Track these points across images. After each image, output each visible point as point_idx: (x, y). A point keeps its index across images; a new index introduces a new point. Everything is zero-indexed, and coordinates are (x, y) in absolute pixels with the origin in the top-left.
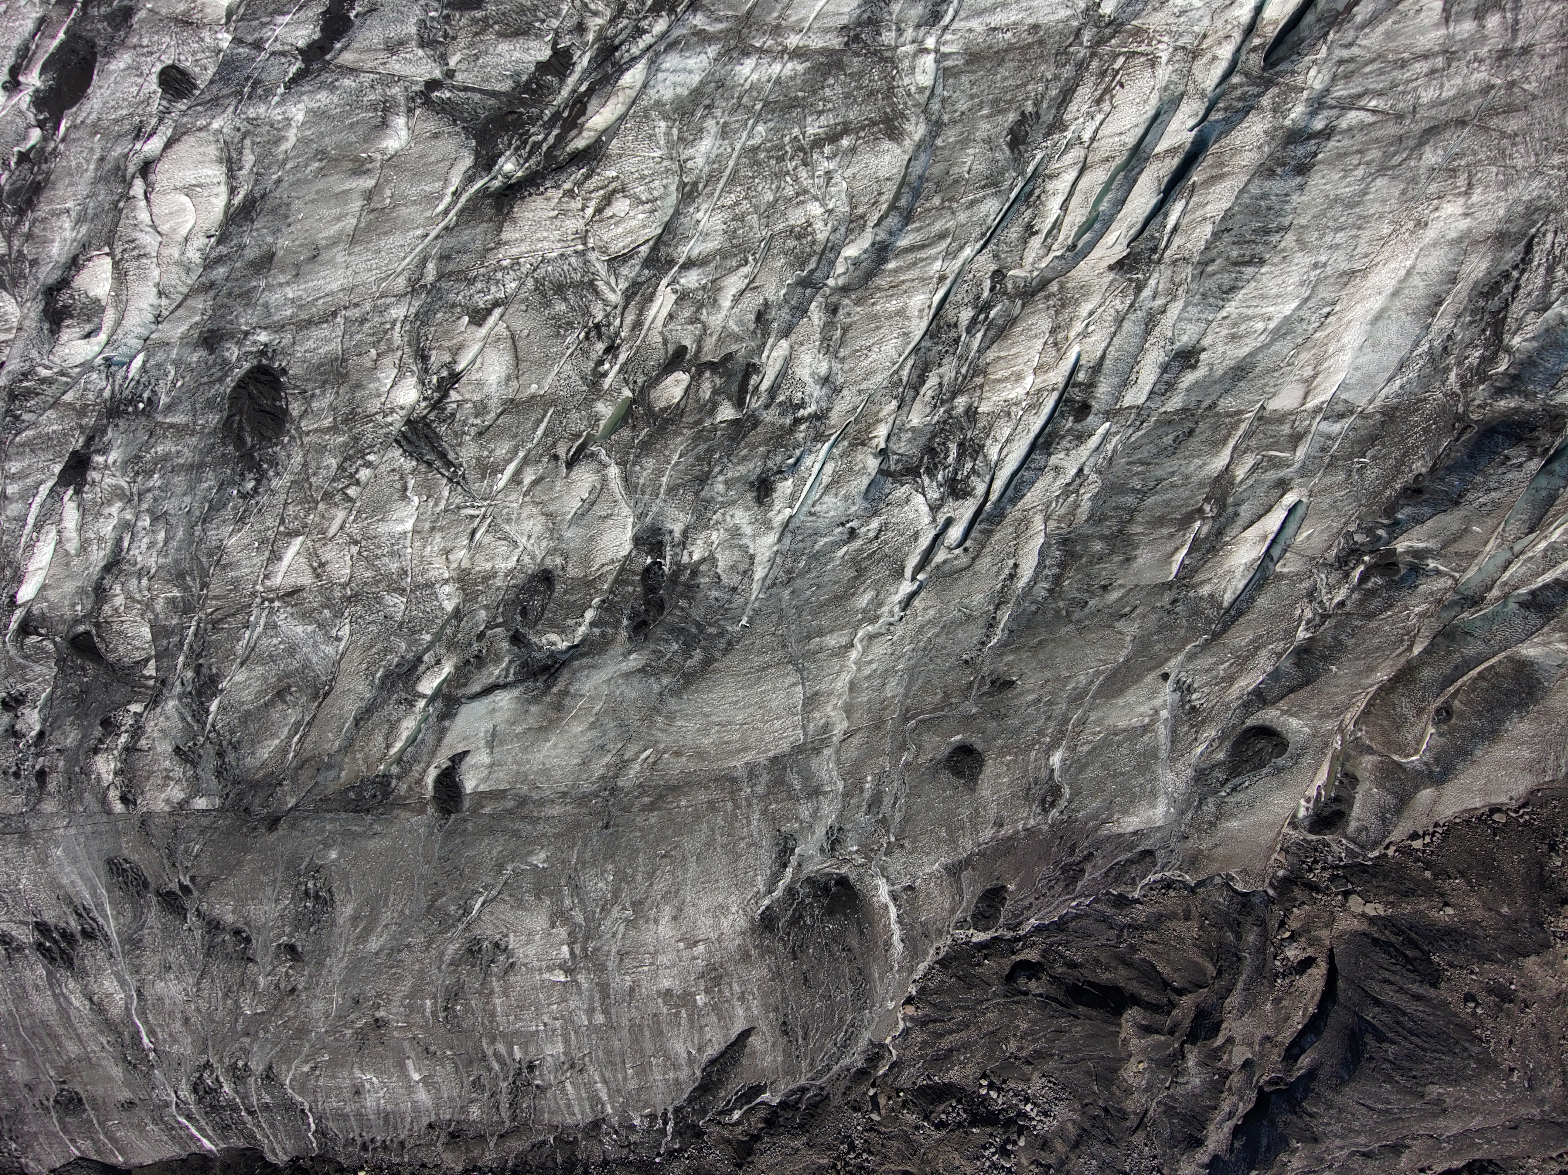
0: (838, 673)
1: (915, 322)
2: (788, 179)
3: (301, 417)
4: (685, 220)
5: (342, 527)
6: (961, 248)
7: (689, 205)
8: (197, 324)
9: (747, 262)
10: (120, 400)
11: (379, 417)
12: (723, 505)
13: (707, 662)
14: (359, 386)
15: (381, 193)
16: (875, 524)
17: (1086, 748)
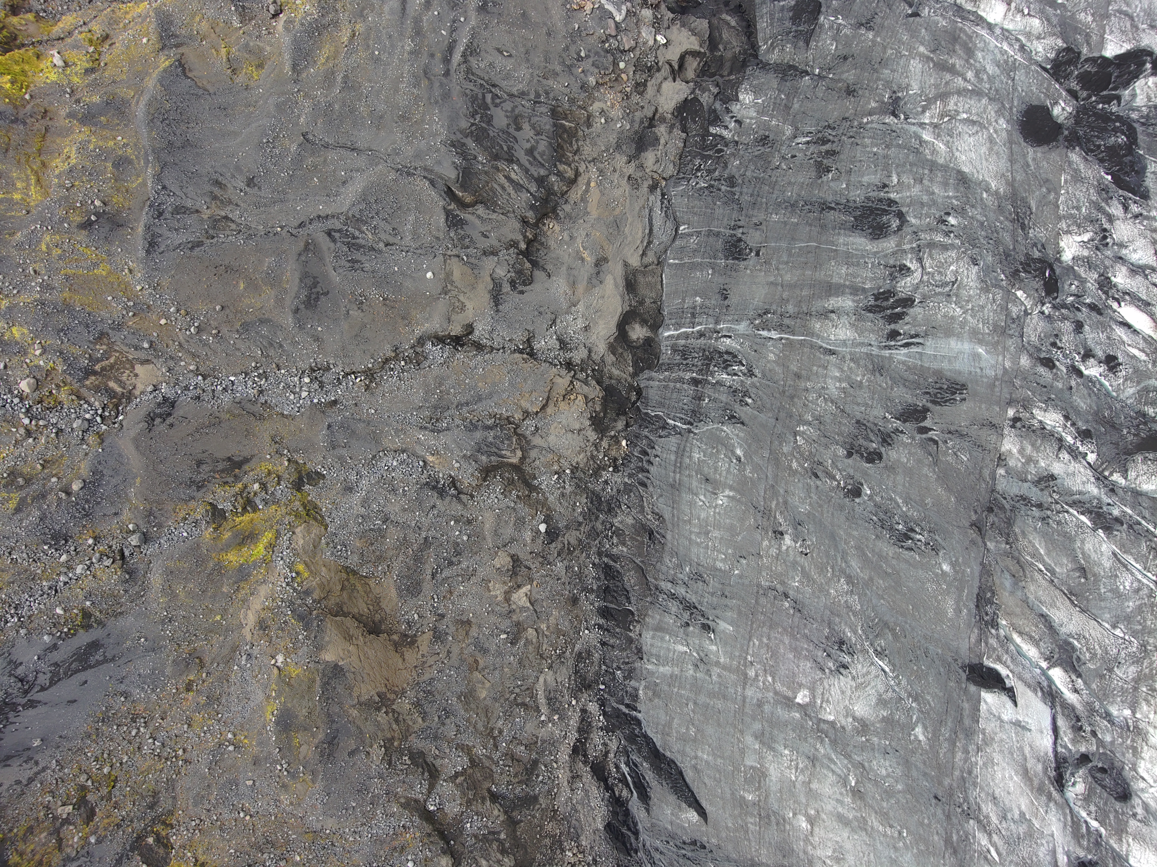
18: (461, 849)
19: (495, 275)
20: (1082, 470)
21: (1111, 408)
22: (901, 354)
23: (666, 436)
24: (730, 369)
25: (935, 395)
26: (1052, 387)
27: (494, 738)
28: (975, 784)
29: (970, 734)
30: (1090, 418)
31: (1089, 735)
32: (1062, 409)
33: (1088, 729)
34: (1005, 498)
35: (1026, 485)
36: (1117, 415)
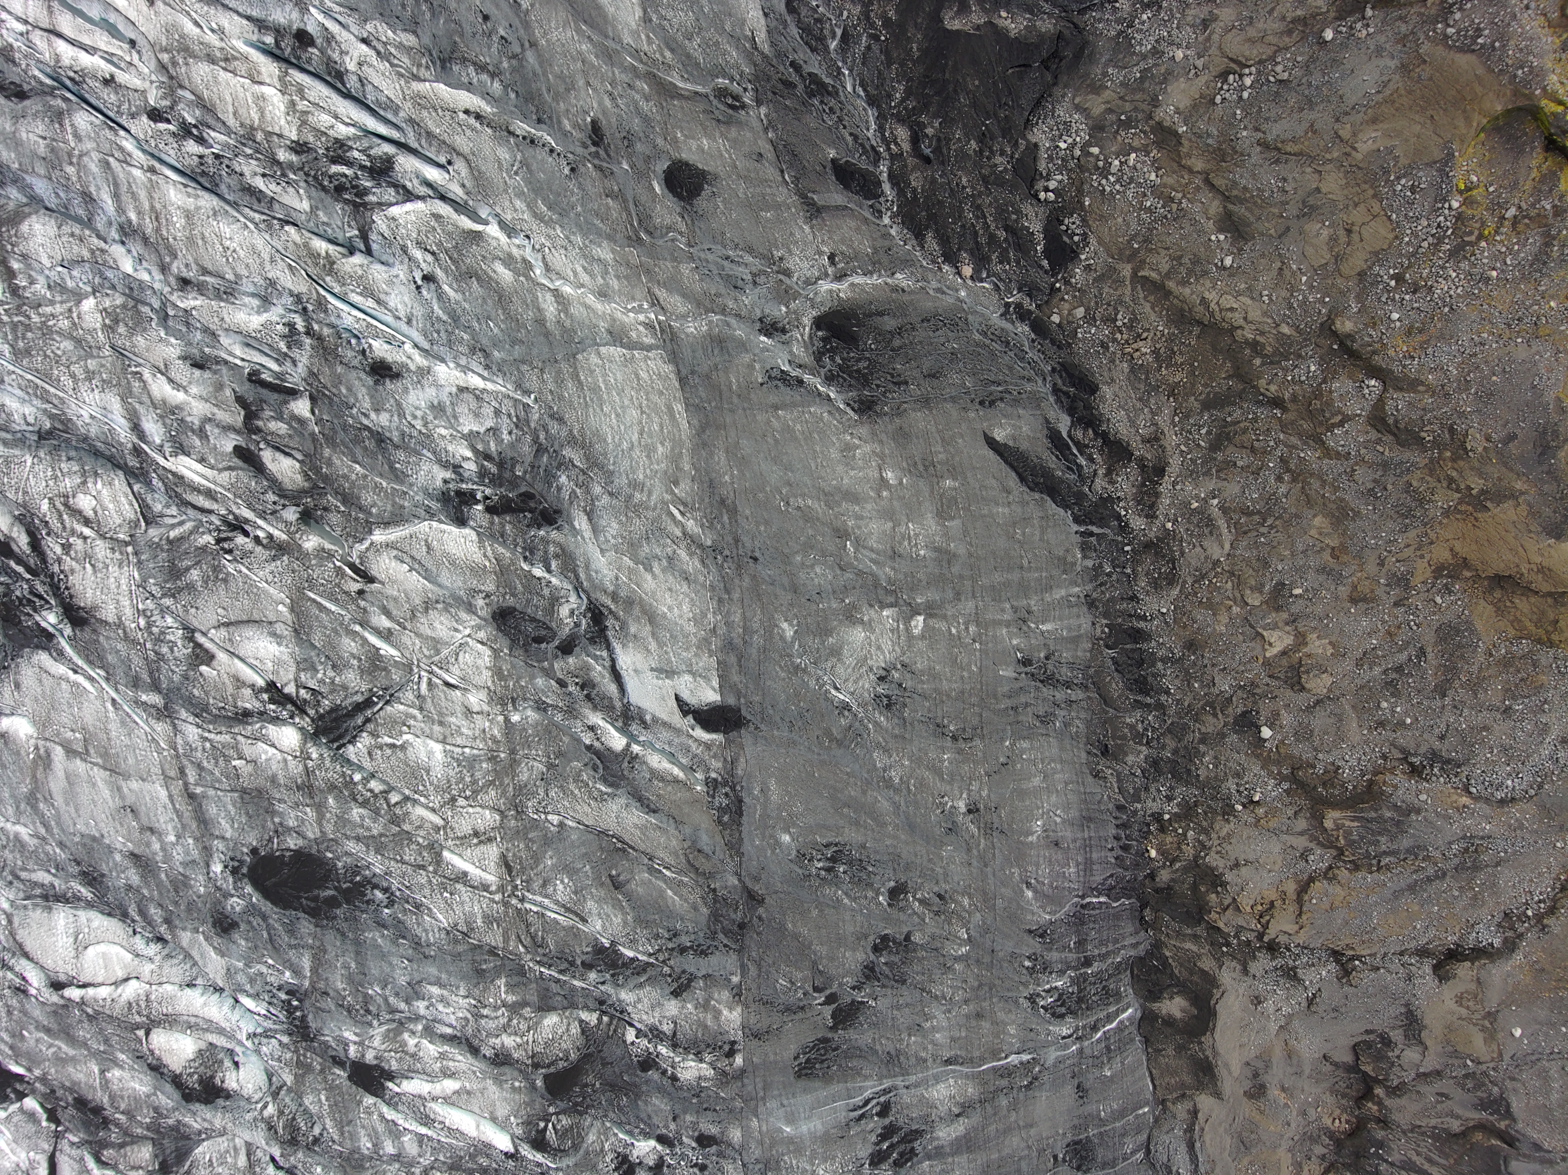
0: (587, 307)
1: (202, 203)
2: (51, 323)
3: (304, 838)
4: (93, 431)
5: (433, 810)
6: (121, 149)
7: (74, 424)
8: (206, 939)
9: (137, 373)
10: (291, 1023)
11: (310, 764)
12: (402, 415)
13: (572, 441)
14: (273, 779)
15: (70, 741)
16: (418, 254)
17: (668, 54)
18: (1322, 341)
19: (1420, 1049)
20: (645, 1017)
21: (620, 1109)
22: (870, 1088)
23: (1105, 879)
24: (1056, 996)
25: (826, 1051)
26: (698, 1112)
27: (1288, 470)
28: (713, 588)
29: (729, 646)
30: (644, 1088)
31: (569, 681)
32: (681, 1088)
33: (571, 688)
34: (725, 946)
35: (704, 972)
36: (610, 1102)
